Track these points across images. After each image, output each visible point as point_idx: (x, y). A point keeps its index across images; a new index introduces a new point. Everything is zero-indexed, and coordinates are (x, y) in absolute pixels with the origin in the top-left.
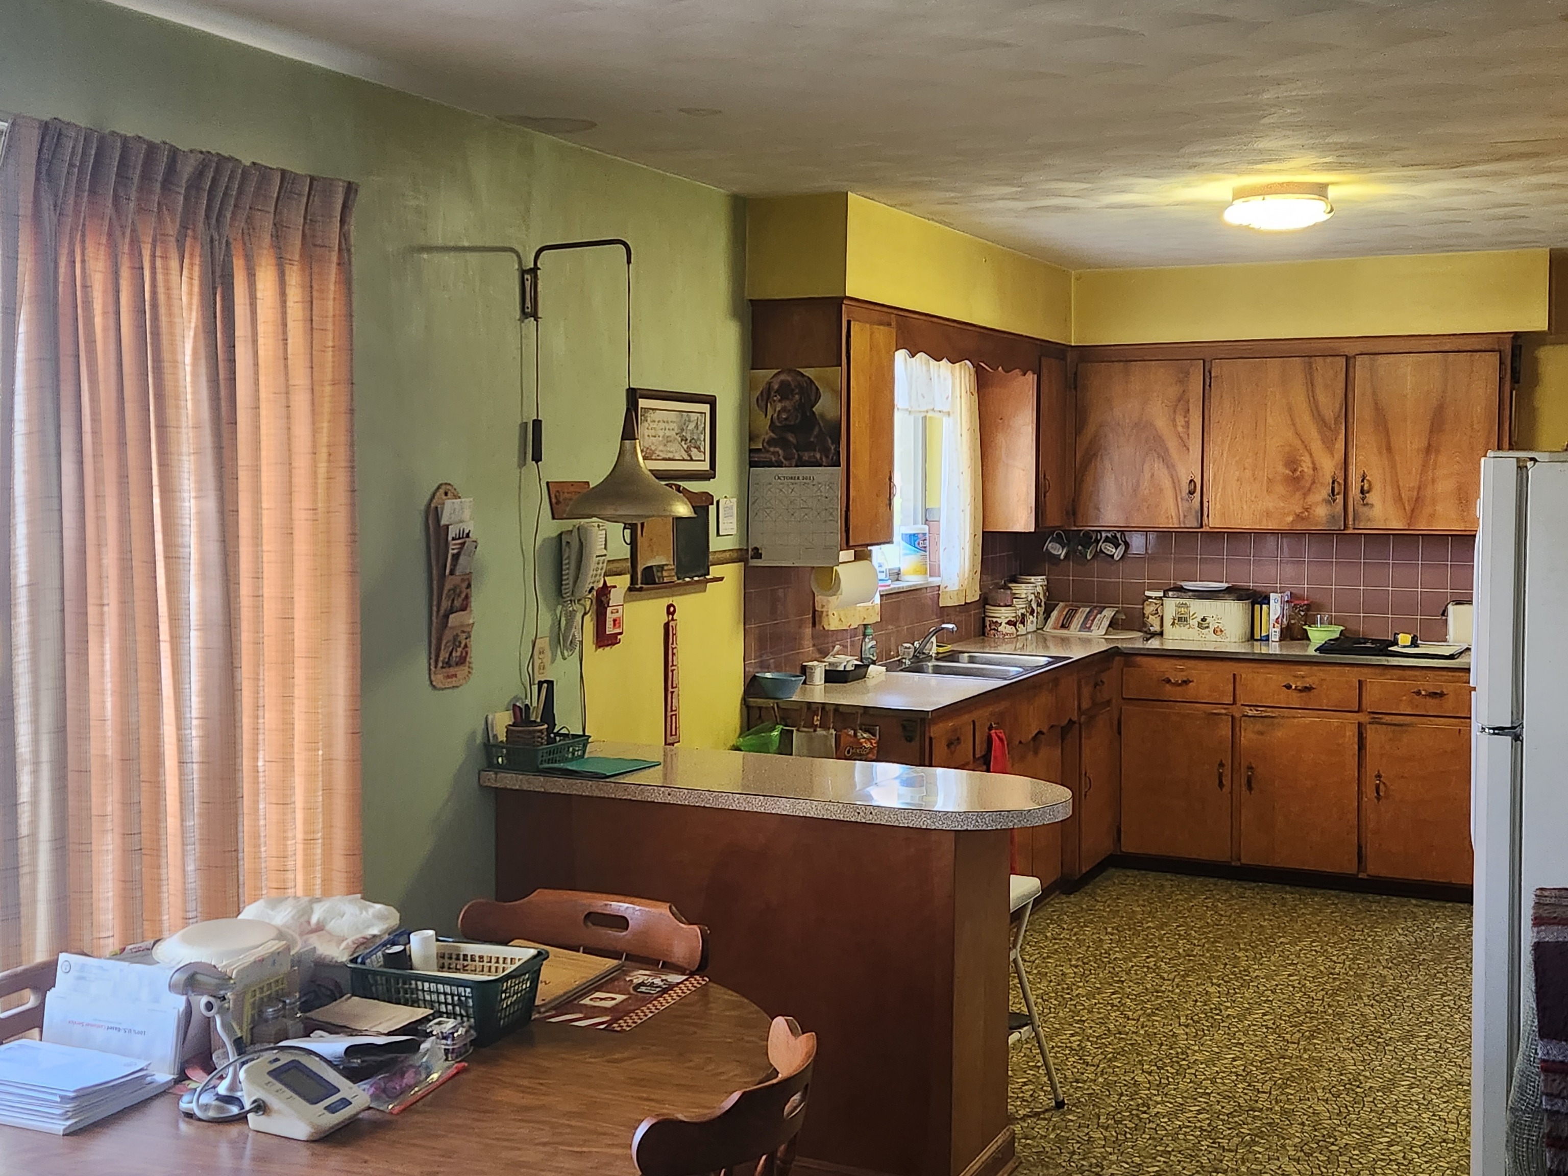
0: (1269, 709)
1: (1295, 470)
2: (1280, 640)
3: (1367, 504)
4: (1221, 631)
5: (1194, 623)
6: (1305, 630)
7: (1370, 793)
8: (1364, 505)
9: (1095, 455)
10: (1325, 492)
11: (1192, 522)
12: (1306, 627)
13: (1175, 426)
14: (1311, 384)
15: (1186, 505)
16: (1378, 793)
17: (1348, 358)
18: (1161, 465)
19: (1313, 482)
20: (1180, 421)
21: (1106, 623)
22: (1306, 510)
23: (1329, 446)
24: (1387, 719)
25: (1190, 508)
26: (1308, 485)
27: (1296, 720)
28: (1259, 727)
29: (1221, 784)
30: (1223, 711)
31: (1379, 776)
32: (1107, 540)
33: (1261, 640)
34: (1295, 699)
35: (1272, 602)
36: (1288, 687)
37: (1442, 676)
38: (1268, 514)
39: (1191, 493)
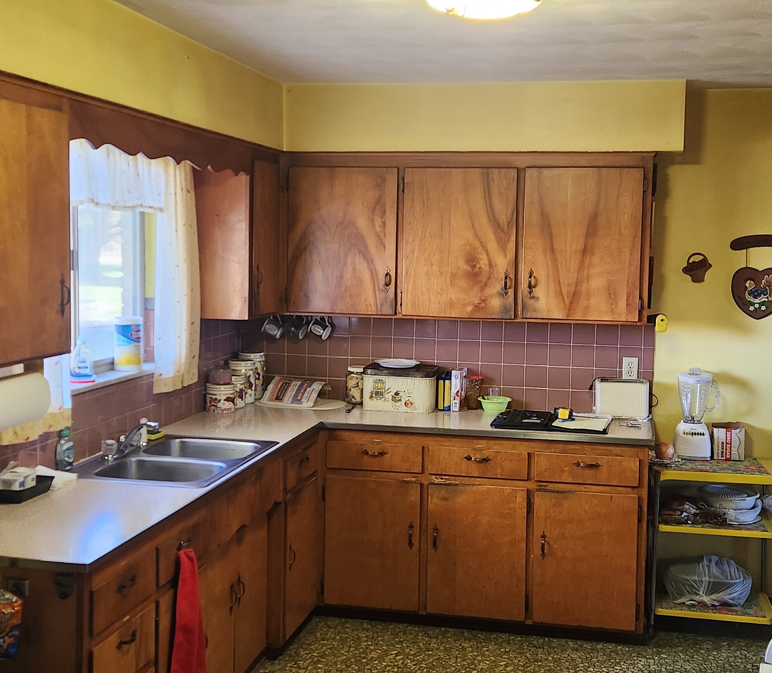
0: (453, 478)
1: (474, 266)
2: (460, 411)
3: (533, 297)
4: (411, 404)
5: (389, 396)
6: (480, 402)
7: (537, 551)
8: (530, 298)
9: (305, 249)
10: (498, 286)
11: (388, 310)
12: (480, 399)
13: (374, 226)
14: (488, 193)
15: (383, 295)
16: (543, 552)
17: (518, 170)
18: (362, 260)
19: (489, 278)
20: (378, 221)
21: (315, 395)
22: (483, 301)
23: (502, 246)
24: (551, 486)
25: (386, 298)
26: (484, 280)
27: (475, 488)
28: (443, 493)
29: (411, 544)
30: (413, 479)
31: (544, 536)
32: (316, 323)
33: (443, 410)
34: (474, 469)
35: (453, 378)
36: (469, 458)
37: (596, 449)
38: (451, 304)
39: (387, 285)
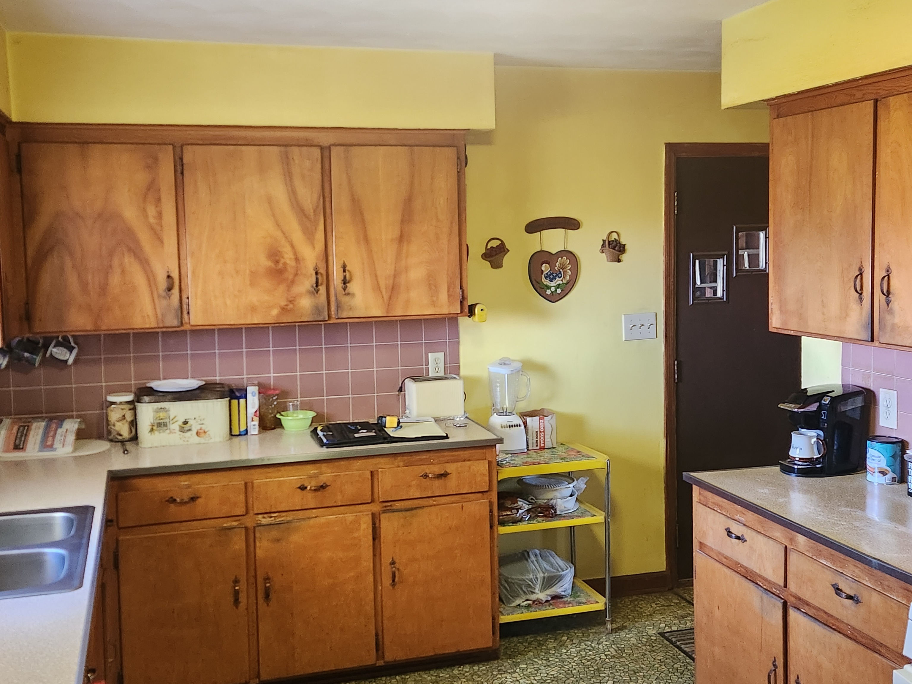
0: (283, 514)
1: (277, 262)
2: (260, 432)
3: (349, 294)
4: (205, 432)
5: (175, 427)
6: (280, 419)
7: (387, 581)
8: (345, 294)
9: (51, 249)
10: (308, 283)
11: (172, 321)
12: (278, 416)
13: (146, 217)
14: (288, 175)
15: (164, 302)
16: (393, 580)
17: (322, 148)
18: (132, 259)
19: (296, 274)
20: (152, 211)
22: (291, 302)
23: (309, 235)
24: (398, 505)
25: (169, 306)
26: (291, 277)
27: (312, 522)
28: (274, 533)
29: (236, 602)
30: (235, 524)
31: (393, 563)
32: (58, 344)
33: (240, 435)
34: (310, 499)
35: (249, 396)
36: (303, 488)
38: (253, 309)
39: (170, 289)
